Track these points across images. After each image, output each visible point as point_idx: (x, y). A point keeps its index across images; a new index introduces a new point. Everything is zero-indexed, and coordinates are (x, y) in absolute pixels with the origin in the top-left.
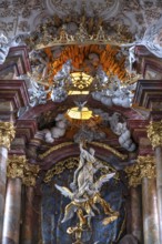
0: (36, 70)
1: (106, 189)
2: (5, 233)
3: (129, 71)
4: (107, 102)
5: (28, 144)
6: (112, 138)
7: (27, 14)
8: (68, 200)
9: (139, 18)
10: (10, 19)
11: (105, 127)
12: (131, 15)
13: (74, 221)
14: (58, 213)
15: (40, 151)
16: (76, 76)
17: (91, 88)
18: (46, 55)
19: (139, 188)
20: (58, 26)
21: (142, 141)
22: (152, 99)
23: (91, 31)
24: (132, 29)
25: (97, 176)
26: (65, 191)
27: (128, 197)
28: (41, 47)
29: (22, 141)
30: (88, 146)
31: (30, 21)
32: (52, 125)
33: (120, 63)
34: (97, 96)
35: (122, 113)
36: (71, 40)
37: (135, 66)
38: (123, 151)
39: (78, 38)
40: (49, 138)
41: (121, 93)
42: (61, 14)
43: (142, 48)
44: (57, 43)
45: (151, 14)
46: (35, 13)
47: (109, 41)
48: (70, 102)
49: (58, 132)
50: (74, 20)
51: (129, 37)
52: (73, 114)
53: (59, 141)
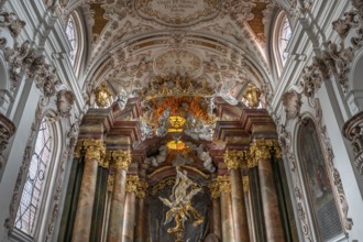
0: (145, 115)
1: (195, 200)
2: (124, 233)
3: (211, 114)
4: (195, 137)
5: (140, 167)
6: (199, 163)
7: (139, 75)
8: (168, 208)
9: (217, 77)
10: (127, 79)
11: (194, 154)
12: (211, 75)
13: (172, 224)
14: (161, 217)
15: (148, 172)
16: (173, 119)
17: (184, 127)
18: (152, 104)
19: (219, 199)
20: (161, 83)
21: (220, 165)
22: (227, 135)
23: (184, 86)
24: (212, 85)
25: (189, 190)
26: (166, 202)
27: (210, 206)
28: (149, 98)
29: (136, 165)
30: (182, 169)
31: (141, 80)
32: (157, 153)
33: (204, 109)
34: (188, 133)
35: (206, 145)
36: (170, 93)
37: (215, 111)
38: (206, 172)
39: (175, 92)
40: (155, 163)
41: (206, 130)
42: (163, 75)
43: (220, 98)
44: (161, 95)
45: (225, 75)
46: (145, 74)
47: (197, 94)
48: (169, 137)
49: (161, 159)
50: (172, 79)
51: (210, 91)
52: (172, 145)
53: (161, 165)
